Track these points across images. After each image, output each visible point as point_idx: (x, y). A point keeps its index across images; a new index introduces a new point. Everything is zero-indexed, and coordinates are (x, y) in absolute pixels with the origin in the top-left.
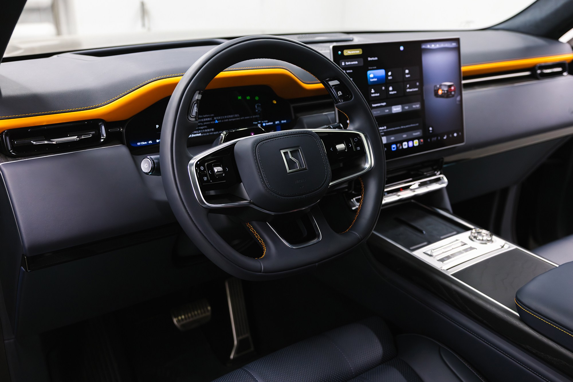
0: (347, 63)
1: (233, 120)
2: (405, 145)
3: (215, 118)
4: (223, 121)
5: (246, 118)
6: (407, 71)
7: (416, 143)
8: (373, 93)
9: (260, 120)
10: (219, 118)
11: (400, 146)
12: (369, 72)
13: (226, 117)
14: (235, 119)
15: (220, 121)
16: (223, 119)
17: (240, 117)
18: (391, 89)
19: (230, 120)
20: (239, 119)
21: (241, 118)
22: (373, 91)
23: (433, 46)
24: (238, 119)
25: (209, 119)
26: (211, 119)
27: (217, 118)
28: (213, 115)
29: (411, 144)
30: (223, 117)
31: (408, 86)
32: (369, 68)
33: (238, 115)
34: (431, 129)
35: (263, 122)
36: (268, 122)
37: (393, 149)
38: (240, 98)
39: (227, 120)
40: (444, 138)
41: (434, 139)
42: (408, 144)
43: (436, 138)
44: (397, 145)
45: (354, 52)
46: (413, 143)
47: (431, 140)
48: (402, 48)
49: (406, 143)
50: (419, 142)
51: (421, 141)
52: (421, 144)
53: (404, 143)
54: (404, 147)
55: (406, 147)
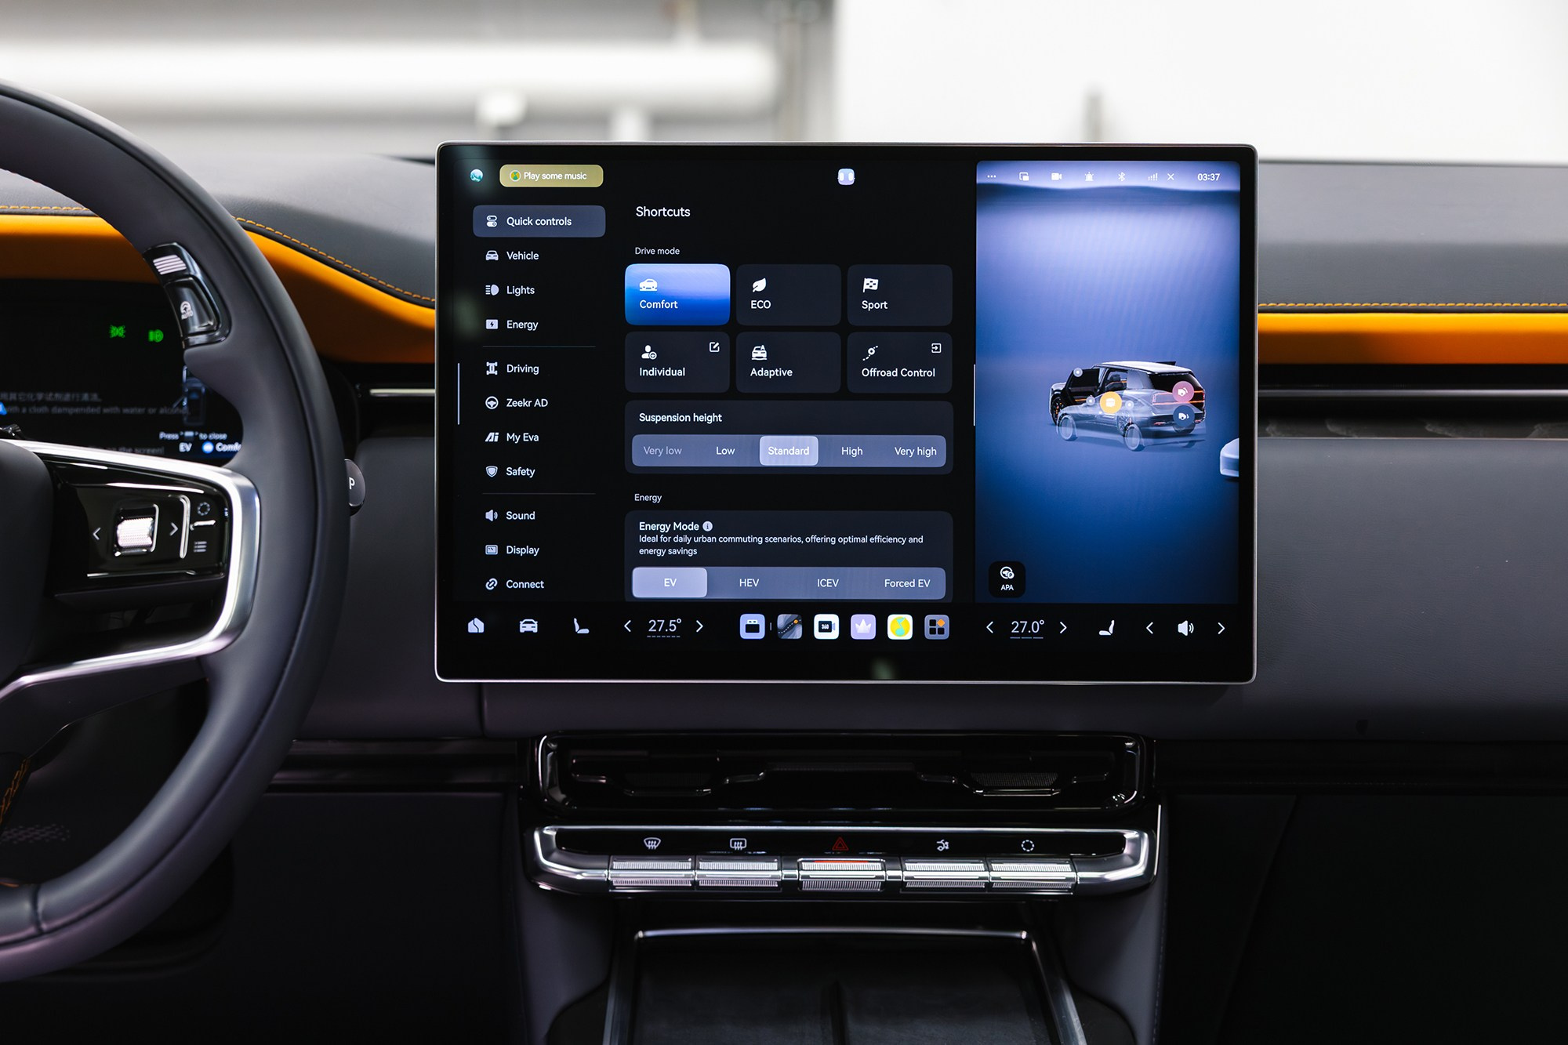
0: (513, 222)
1: (71, 411)
2: (827, 627)
4: (24, 410)
5: (126, 411)
6: (871, 284)
7: (900, 627)
8: (648, 364)
9: (189, 429)
10: (13, 397)
11: (790, 626)
12: (633, 271)
13: (40, 396)
14: (77, 410)
15: (15, 409)
16: (28, 404)
17: (104, 405)
18: (759, 353)
19: (57, 410)
20: (97, 410)
21: (106, 411)
22: (648, 354)
23: (1057, 177)
24: (91, 410)
27: (4, 396)
29: (863, 627)
30: (30, 396)
31: (871, 351)
32: (639, 251)
33: (95, 397)
34: (1007, 573)
35: (203, 436)
36: (225, 442)
37: (744, 635)
38: (117, 332)
39: (44, 409)
40: (1102, 633)
41: (1029, 627)
42: (845, 627)
43: (1042, 622)
44: (771, 620)
45: (559, 176)
46: (882, 627)
47: (1003, 627)
48: (846, 177)
49: (834, 619)
50: (918, 627)
51: (933, 622)
52: (928, 635)
53: (819, 618)
54: (818, 635)
55: (834, 635)
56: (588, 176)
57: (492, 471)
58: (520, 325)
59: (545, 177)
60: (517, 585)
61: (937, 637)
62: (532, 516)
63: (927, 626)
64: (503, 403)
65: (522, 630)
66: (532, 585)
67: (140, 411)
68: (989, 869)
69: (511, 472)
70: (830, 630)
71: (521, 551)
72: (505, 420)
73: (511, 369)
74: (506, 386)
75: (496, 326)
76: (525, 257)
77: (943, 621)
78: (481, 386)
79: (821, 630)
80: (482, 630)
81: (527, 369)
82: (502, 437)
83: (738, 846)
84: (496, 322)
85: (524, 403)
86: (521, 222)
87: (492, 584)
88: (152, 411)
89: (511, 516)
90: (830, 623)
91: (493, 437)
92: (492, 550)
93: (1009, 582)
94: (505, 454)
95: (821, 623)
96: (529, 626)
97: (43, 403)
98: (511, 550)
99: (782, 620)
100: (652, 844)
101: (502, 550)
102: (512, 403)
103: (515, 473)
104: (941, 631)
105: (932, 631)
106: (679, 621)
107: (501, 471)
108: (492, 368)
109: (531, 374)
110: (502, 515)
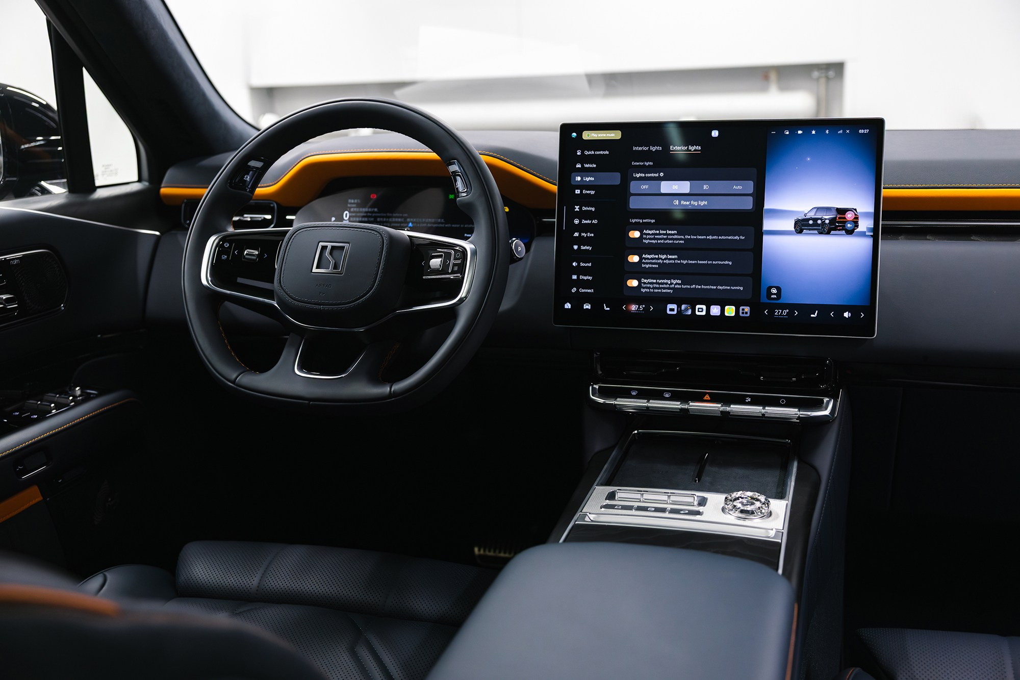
0: (588, 152)
1: (434, 225)
3: (408, 220)
4: (418, 225)
5: (453, 226)
7: (730, 311)
10: (415, 220)
11: (686, 309)
13: (424, 220)
14: (436, 225)
15: (415, 225)
16: (420, 223)
17: (446, 224)
19: (429, 225)
20: (443, 225)
21: (446, 226)
24: (441, 225)
25: (400, 220)
26: (403, 220)
27: (412, 220)
28: (406, 215)
29: (715, 310)
30: (420, 220)
33: (443, 221)
34: (774, 291)
37: (669, 312)
38: (451, 197)
39: (425, 225)
40: (812, 316)
41: (782, 312)
42: (708, 310)
43: (788, 311)
44: (679, 306)
45: (605, 135)
46: (723, 311)
47: (772, 312)
48: (715, 134)
49: (704, 307)
50: (737, 311)
51: (743, 310)
52: (741, 314)
53: (698, 307)
54: (698, 313)
55: (704, 313)
56: (615, 135)
57: (576, 247)
58: (588, 192)
59: (599, 135)
60: (583, 291)
61: (745, 315)
62: (590, 265)
63: (741, 311)
64: (581, 221)
65: (585, 308)
66: (589, 291)
67: (458, 226)
68: (764, 409)
69: (583, 248)
70: (702, 311)
71: (585, 278)
72: (582, 228)
73: (584, 208)
74: (582, 215)
75: (579, 193)
76: (591, 166)
77: (747, 309)
78: (572, 215)
79: (698, 311)
80: (570, 307)
81: (590, 209)
82: (580, 234)
83: (667, 396)
84: (579, 191)
85: (589, 222)
86: (590, 153)
87: (574, 290)
88: (462, 226)
89: (582, 264)
90: (702, 309)
91: (576, 234)
92: (575, 277)
93: (775, 294)
94: (581, 241)
95: (699, 308)
96: (587, 306)
97: (425, 222)
98: (581, 277)
99: (683, 307)
100: (634, 393)
101: (578, 277)
102: (584, 222)
103: (584, 248)
104: (746, 313)
105: (743, 313)
106: (644, 306)
107: (579, 247)
108: (577, 208)
109: (591, 210)
110: (579, 264)
